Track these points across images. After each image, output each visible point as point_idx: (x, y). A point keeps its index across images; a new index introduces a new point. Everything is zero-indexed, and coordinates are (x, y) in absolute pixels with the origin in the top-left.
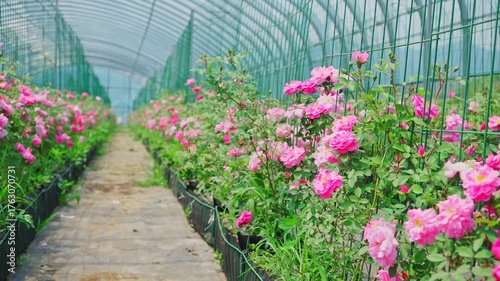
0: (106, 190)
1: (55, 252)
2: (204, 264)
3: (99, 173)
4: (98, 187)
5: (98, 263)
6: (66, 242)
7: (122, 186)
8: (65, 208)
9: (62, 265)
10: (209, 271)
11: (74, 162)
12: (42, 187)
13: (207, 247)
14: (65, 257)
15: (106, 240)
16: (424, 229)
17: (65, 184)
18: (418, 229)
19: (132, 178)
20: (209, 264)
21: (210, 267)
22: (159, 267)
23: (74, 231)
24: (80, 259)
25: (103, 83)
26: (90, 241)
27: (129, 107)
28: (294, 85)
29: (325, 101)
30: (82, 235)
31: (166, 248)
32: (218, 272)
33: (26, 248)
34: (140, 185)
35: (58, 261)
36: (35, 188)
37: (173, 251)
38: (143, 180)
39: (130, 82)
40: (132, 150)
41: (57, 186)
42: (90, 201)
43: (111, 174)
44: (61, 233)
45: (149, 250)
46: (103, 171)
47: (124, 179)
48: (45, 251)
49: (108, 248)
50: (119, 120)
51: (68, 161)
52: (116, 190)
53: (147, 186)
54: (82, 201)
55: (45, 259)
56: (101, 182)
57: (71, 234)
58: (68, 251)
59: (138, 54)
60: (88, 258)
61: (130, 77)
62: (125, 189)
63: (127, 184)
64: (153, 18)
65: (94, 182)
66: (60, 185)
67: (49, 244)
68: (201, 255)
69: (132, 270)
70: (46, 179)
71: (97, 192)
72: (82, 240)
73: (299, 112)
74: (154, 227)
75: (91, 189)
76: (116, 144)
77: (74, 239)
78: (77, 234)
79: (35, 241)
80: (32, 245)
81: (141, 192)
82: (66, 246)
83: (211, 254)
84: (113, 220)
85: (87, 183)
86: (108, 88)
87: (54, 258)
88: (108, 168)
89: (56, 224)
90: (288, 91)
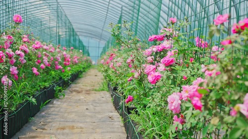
0: (78, 92)
1: (48, 117)
2: (116, 123)
3: (78, 85)
4: (75, 91)
5: (66, 122)
6: (54, 113)
7: (87, 91)
8: (57, 99)
9: (50, 122)
10: (117, 126)
11: (64, 79)
12: (45, 88)
13: (119, 116)
14: (52, 119)
15: (73, 112)
16: (189, 94)
17: (57, 88)
18: (187, 94)
19: (93, 88)
20: (118, 123)
21: (118, 125)
22: (95, 124)
23: (59, 109)
24: (59, 120)
25: (85, 44)
26: (65, 113)
27: (98, 56)
28: (153, 36)
29: (166, 44)
30: (62, 110)
31: (100, 116)
32: (122, 127)
33: (34, 115)
34: (96, 90)
35: (48, 120)
36: (41, 88)
37: (102, 117)
38: (97, 88)
39: (99, 45)
40: (96, 76)
41: (53, 89)
42: (70, 97)
43: (83, 85)
44: (52, 109)
45: (91, 117)
46: (80, 84)
47: (88, 88)
48: (43, 117)
49: (72, 116)
50: (94, 63)
51: (61, 78)
52: (84, 92)
53: (99, 91)
54: (66, 96)
55: (43, 120)
56: (77, 89)
57: (57, 110)
58: (54, 117)
59: (103, 30)
60: (62, 120)
61: (99, 42)
62: (88, 92)
63: (90, 90)
64: (109, 12)
65: (74, 89)
66: (55, 88)
67: (45, 113)
68: (115, 119)
69: (81, 125)
70: (47, 85)
71: (74, 93)
72: (62, 112)
73: (155, 49)
74: (97, 108)
75: (72, 92)
76: (89, 73)
77: (58, 112)
78: (60, 110)
79: (39, 112)
80: (38, 114)
81: (95, 93)
82: (53, 115)
83: (121, 119)
84: (78, 104)
85: (70, 89)
86: (88, 47)
87: (47, 119)
88: (82, 83)
89: (51, 105)
90: (150, 39)
